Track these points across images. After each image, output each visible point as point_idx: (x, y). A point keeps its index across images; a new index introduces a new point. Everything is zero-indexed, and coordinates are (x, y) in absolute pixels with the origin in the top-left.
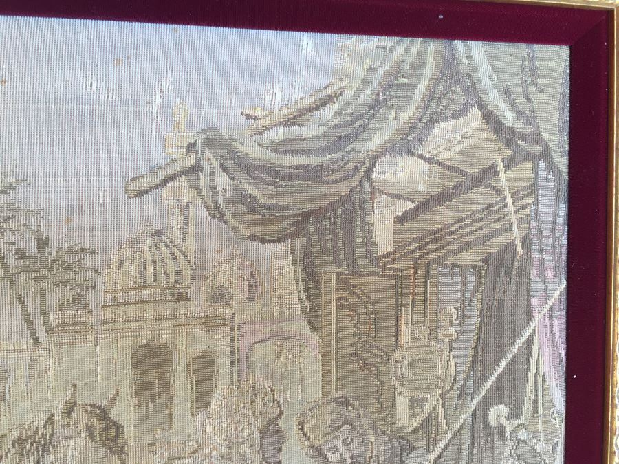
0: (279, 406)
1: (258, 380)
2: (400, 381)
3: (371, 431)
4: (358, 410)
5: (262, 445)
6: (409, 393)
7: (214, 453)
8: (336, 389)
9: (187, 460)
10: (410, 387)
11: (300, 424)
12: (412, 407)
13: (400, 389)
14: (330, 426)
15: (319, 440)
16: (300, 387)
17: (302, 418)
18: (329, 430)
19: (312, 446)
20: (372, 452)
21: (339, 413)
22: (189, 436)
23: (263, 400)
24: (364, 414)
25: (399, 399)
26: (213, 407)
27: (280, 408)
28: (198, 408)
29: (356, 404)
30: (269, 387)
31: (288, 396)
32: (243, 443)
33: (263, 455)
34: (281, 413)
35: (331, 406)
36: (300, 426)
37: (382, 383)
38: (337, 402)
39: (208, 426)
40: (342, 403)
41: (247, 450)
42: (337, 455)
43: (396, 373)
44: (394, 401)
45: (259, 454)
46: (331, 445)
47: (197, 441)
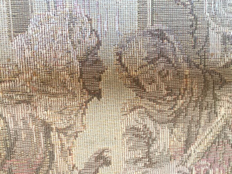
0: (97, 36)
1: (75, 8)
2: (213, 17)
3: (185, 65)
4: (173, 44)
5: (81, 73)
6: (222, 29)
7: (34, 78)
8: (152, 21)
9: (8, 84)
10: (222, 24)
11: (117, 54)
12: (224, 43)
13: (213, 24)
14: (147, 58)
15: (136, 71)
16: (117, 18)
17: (120, 50)
18: (145, 62)
19: (129, 77)
20: (186, 85)
21: (155, 45)
22: (9, 60)
23: (81, 28)
24: (178, 47)
25: (212, 34)
26: (30, 32)
27: (98, 38)
28: (16, 32)
29: (172, 37)
30: (86, 16)
31: (105, 26)
32: (63, 70)
33: (83, 83)
34: (99, 43)
35: (148, 40)
36: (118, 57)
37: (196, 19)
38: (153, 35)
39: (27, 51)
40: (158, 36)
41: (67, 77)
42: (154, 86)
43: (210, 9)
44: (207, 37)
45: (79, 81)
46: (148, 76)
47: (17, 66)
